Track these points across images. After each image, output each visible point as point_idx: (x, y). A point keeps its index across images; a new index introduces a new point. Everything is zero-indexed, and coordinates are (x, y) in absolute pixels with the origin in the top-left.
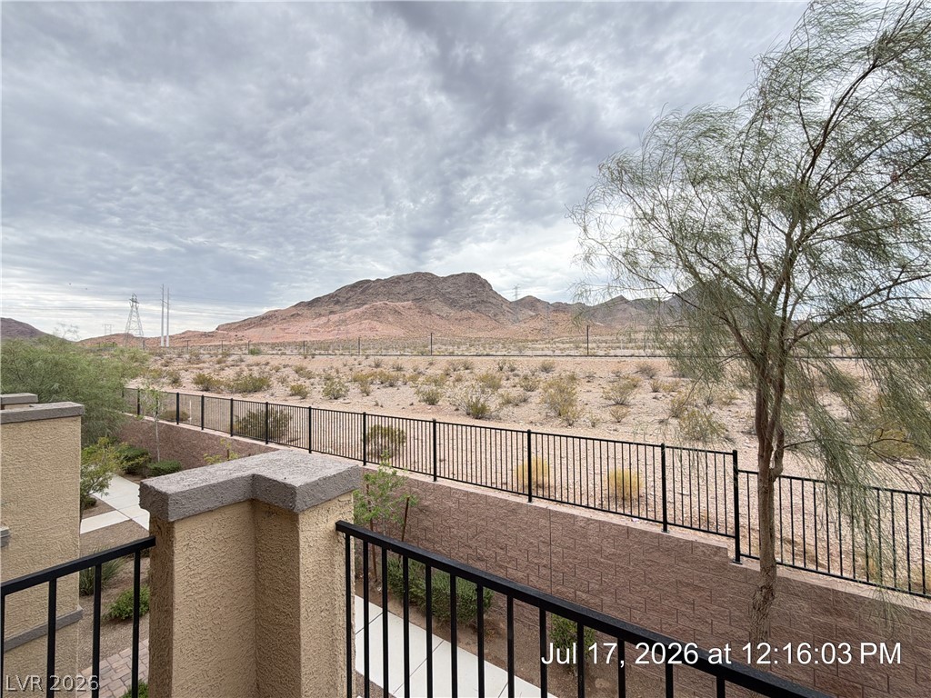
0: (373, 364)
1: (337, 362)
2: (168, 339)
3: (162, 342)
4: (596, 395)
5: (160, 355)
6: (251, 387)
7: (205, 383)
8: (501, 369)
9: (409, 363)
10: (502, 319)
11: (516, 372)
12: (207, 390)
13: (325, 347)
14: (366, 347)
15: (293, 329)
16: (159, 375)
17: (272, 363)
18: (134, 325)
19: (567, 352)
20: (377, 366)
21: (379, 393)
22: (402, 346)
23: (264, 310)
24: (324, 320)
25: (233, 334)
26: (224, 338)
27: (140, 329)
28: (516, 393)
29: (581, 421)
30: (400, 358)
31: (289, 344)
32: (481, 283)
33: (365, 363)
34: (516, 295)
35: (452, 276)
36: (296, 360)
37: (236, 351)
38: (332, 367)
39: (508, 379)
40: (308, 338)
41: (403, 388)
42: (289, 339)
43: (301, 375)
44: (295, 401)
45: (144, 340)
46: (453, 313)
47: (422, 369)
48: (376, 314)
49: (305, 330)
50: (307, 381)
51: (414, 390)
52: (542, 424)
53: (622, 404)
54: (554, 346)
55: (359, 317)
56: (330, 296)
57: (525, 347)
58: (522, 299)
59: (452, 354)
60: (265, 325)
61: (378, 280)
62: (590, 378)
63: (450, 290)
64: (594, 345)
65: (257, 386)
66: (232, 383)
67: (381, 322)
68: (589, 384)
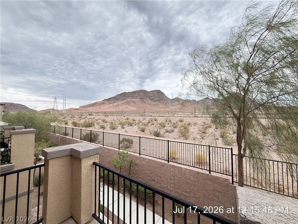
0: (126, 119)
1: (115, 118)
2: (65, 110)
3: (63, 111)
4: (196, 130)
5: (63, 115)
6: (88, 125)
7: (75, 124)
8: (166, 121)
9: (137, 119)
10: (168, 105)
11: (171, 122)
12: (75, 126)
13: (112, 113)
14: (124, 113)
15: (102, 108)
16: (61, 121)
17: (95, 118)
18: (55, 106)
19: (189, 116)
20: (127, 119)
21: (127, 128)
22: (136, 113)
23: (94, 102)
24: (112, 105)
25: (84, 109)
26: (81, 110)
27: (57, 107)
28: (170, 129)
29: (190, 138)
30: (135, 117)
31: (101, 112)
32: (161, 93)
33: (124, 118)
34: (173, 97)
35: (152, 91)
36: (103, 117)
37: (85, 114)
38: (113, 120)
39: (168, 124)
40: (107, 111)
41: (135, 127)
42: (101, 111)
43: (104, 122)
44: (101, 130)
45: (58, 111)
46: (152, 103)
47: (141, 121)
48: (128, 103)
49: (106, 108)
50: (106, 124)
51: (137, 127)
52: (177, 139)
53: (204, 133)
54: (185, 114)
55: (123, 104)
56: (114, 97)
57: (175, 114)
58: (175, 98)
59: (151, 116)
60: (94, 106)
61: (129, 92)
62: (195, 124)
63: (151, 95)
64: (198, 113)
65: (90, 125)
66: (83, 124)
67: (129, 105)
68: (195, 126)
